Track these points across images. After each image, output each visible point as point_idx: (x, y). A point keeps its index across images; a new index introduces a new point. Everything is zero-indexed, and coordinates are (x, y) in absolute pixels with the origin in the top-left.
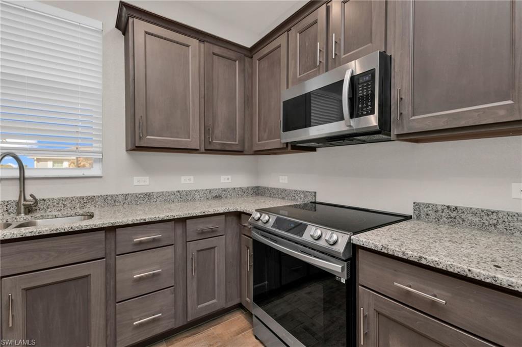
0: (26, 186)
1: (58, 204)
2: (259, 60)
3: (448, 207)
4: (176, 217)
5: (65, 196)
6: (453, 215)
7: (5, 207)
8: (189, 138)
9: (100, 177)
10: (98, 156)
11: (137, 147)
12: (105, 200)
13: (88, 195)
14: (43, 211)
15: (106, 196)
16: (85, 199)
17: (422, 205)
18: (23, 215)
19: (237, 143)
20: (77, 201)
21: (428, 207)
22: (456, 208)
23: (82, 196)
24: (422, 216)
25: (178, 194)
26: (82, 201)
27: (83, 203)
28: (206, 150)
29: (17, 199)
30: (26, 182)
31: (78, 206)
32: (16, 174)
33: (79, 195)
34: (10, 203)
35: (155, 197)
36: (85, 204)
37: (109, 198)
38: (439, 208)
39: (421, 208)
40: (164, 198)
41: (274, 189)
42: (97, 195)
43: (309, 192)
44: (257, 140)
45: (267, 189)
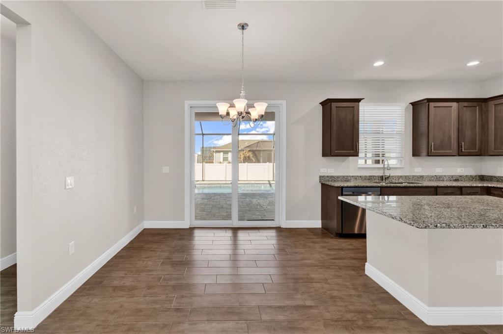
8: (451, 150)
19: (476, 151)
34: (379, 176)
44: (493, 148)
45: (495, 177)
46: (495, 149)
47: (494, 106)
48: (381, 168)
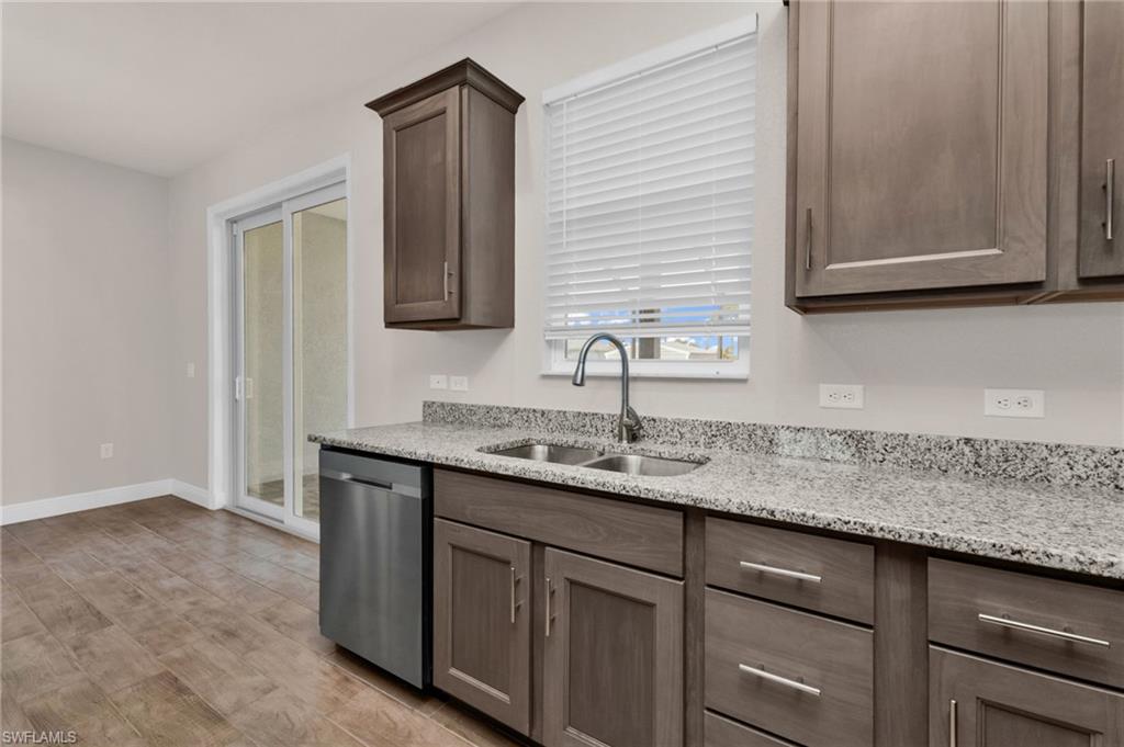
0: (630, 392)
1: (672, 430)
4: (878, 534)
5: (684, 417)
9: (743, 381)
10: (742, 332)
12: (750, 436)
13: (720, 420)
14: (652, 441)
15: (751, 428)
16: (713, 427)
18: (625, 442)
20: (701, 431)
23: (709, 420)
25: (967, 450)
26: (707, 429)
27: (709, 434)
29: (619, 412)
30: (631, 385)
31: (702, 441)
32: (617, 370)
33: (704, 419)
35: (878, 446)
36: (714, 439)
37: (759, 432)
40: (912, 455)
42: (737, 421)
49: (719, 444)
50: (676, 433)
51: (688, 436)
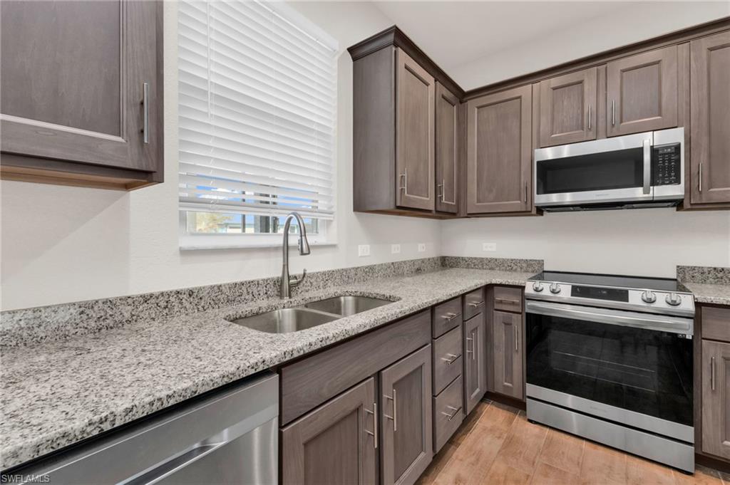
2: (478, 108)
3: (715, 269)
6: (719, 275)
7: (265, 288)
8: (428, 197)
9: (334, 246)
10: (326, 217)
11: (398, 207)
12: (341, 276)
13: (329, 269)
17: (688, 269)
19: (454, 203)
21: (694, 269)
22: (723, 269)
24: (687, 278)
26: (324, 277)
28: (437, 211)
31: (321, 285)
33: (322, 271)
34: (269, 282)
37: (344, 273)
38: (706, 270)
39: (686, 271)
41: (475, 258)
43: (536, 260)
44: (476, 201)
45: (463, 259)
46: (479, 201)
47: (476, 109)
48: (276, 249)
49: (329, 284)
50: (309, 283)
51: (315, 283)
